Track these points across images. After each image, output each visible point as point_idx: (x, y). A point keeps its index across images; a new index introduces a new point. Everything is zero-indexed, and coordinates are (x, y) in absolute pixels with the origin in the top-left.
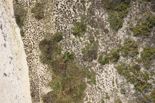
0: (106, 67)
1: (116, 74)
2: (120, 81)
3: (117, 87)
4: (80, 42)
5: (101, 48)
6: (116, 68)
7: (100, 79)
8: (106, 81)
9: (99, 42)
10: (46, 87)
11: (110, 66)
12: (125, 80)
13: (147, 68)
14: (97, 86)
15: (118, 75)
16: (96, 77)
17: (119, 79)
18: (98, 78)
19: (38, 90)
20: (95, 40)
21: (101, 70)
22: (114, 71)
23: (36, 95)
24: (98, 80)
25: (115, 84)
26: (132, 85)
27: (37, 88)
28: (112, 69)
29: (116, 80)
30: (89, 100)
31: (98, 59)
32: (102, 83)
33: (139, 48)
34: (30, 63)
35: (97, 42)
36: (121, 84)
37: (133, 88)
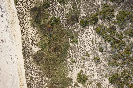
0: (87, 29)
1: (95, 35)
2: (98, 41)
3: (96, 46)
4: (64, 9)
5: (82, 13)
6: (95, 29)
7: (81, 39)
8: (86, 41)
9: (81, 8)
10: (36, 47)
11: (90, 28)
12: (103, 40)
13: (122, 28)
14: (78, 45)
15: (97, 35)
16: (78, 38)
17: (98, 39)
18: (79, 38)
19: (29, 49)
20: (77, 6)
21: (82, 32)
22: (93, 32)
23: (27, 54)
24: (80, 40)
25: (94, 43)
26: (109, 44)
27: (28, 48)
28: (92, 30)
29: (95, 39)
30: (71, 57)
31: (79, 22)
32: (83, 43)
33: (115, 12)
34: (23, 27)
35: (79, 8)
36: (99, 44)
37: (109, 46)
